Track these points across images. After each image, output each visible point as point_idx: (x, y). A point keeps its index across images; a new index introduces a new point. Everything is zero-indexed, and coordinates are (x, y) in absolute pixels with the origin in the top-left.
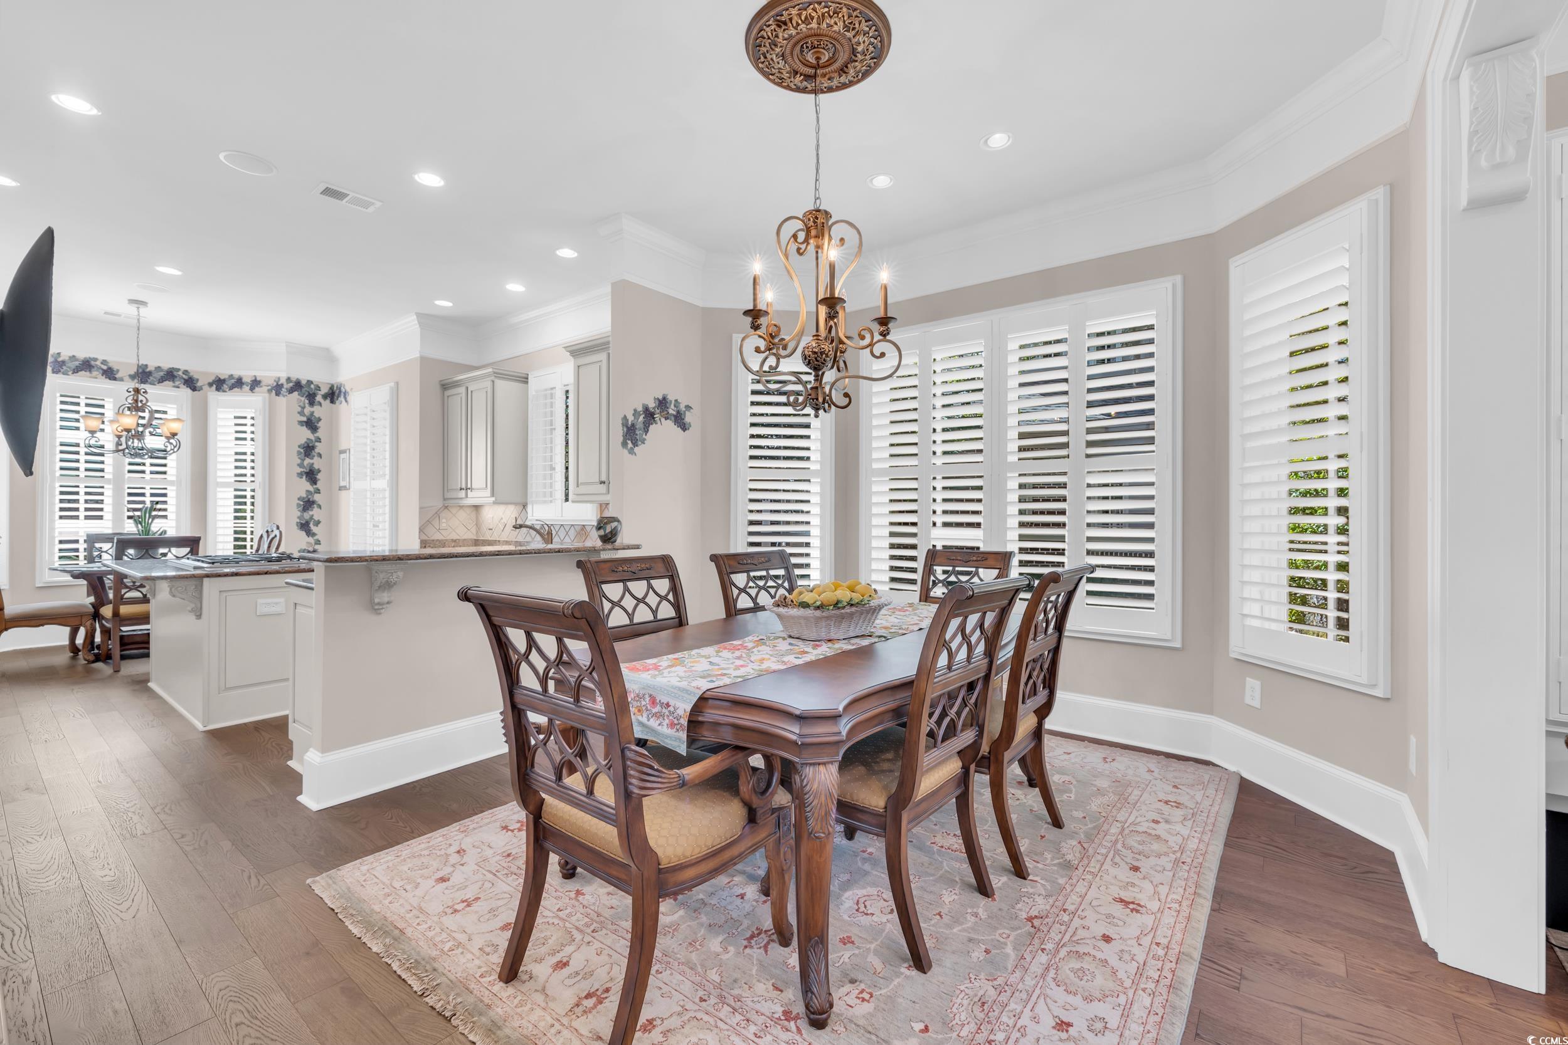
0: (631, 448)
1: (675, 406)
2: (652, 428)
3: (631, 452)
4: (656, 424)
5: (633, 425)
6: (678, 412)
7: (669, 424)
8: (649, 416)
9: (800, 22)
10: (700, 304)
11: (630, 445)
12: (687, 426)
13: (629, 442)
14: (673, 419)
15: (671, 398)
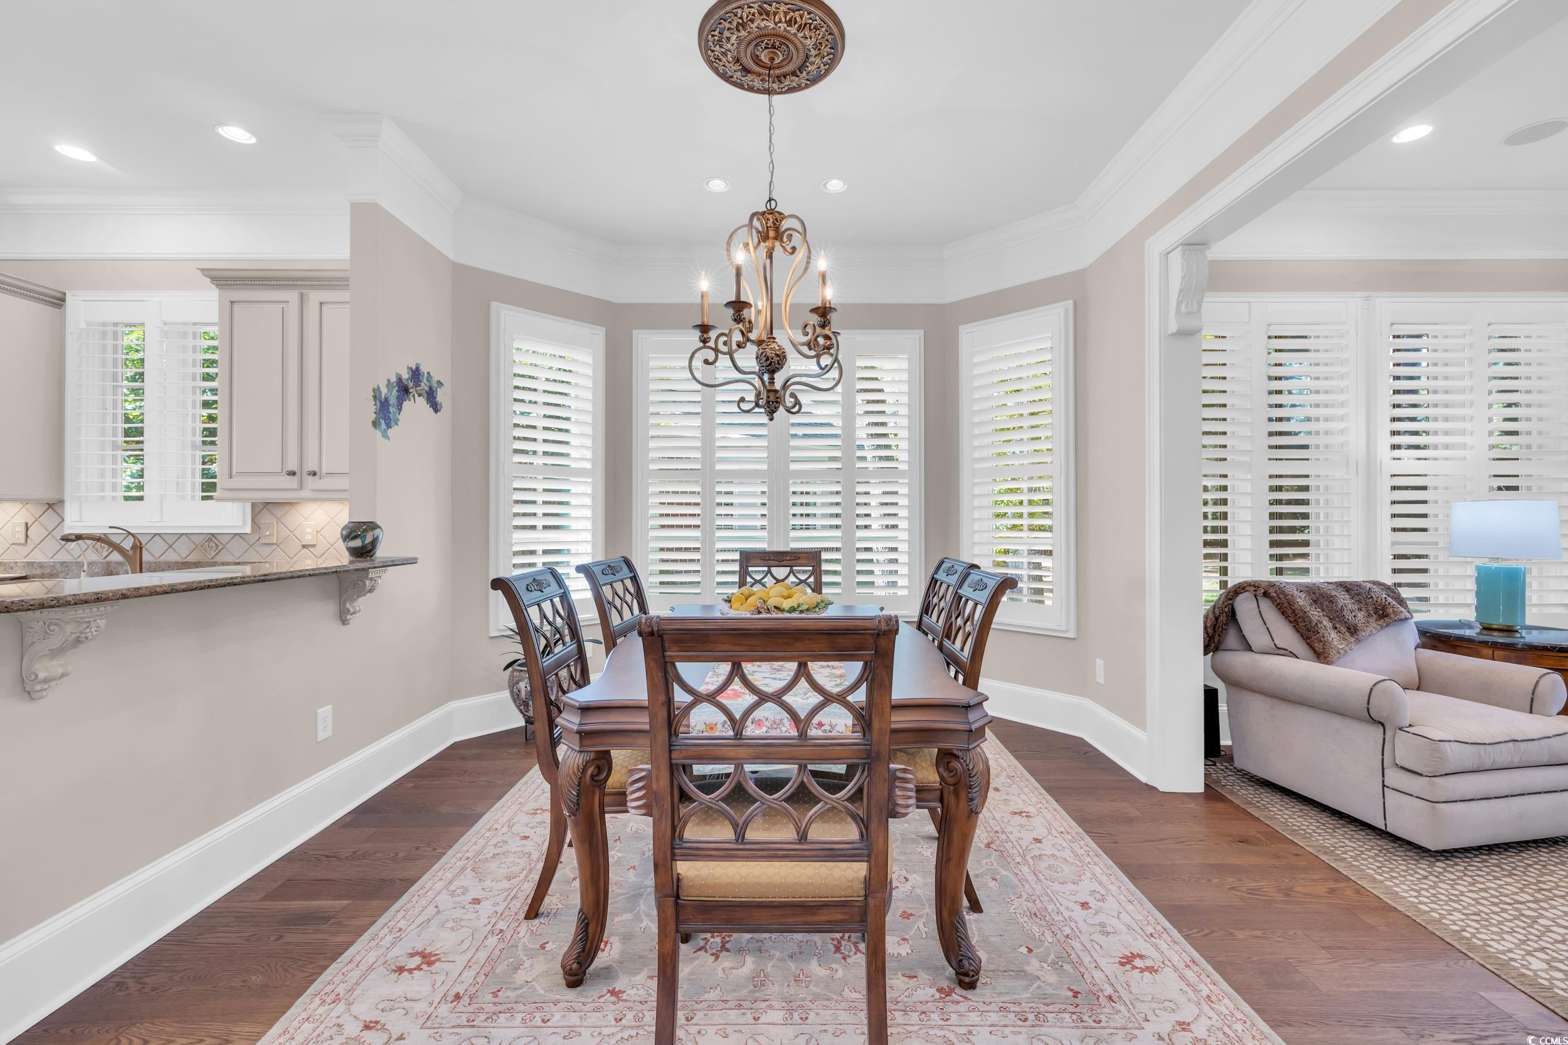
0: (384, 429)
1: (428, 380)
2: (406, 404)
3: (385, 435)
4: (410, 400)
5: (386, 399)
6: (431, 388)
7: (421, 402)
8: (404, 391)
9: (783, 20)
10: (452, 256)
11: (383, 426)
12: (439, 407)
13: (383, 422)
14: (425, 396)
15: (424, 369)
